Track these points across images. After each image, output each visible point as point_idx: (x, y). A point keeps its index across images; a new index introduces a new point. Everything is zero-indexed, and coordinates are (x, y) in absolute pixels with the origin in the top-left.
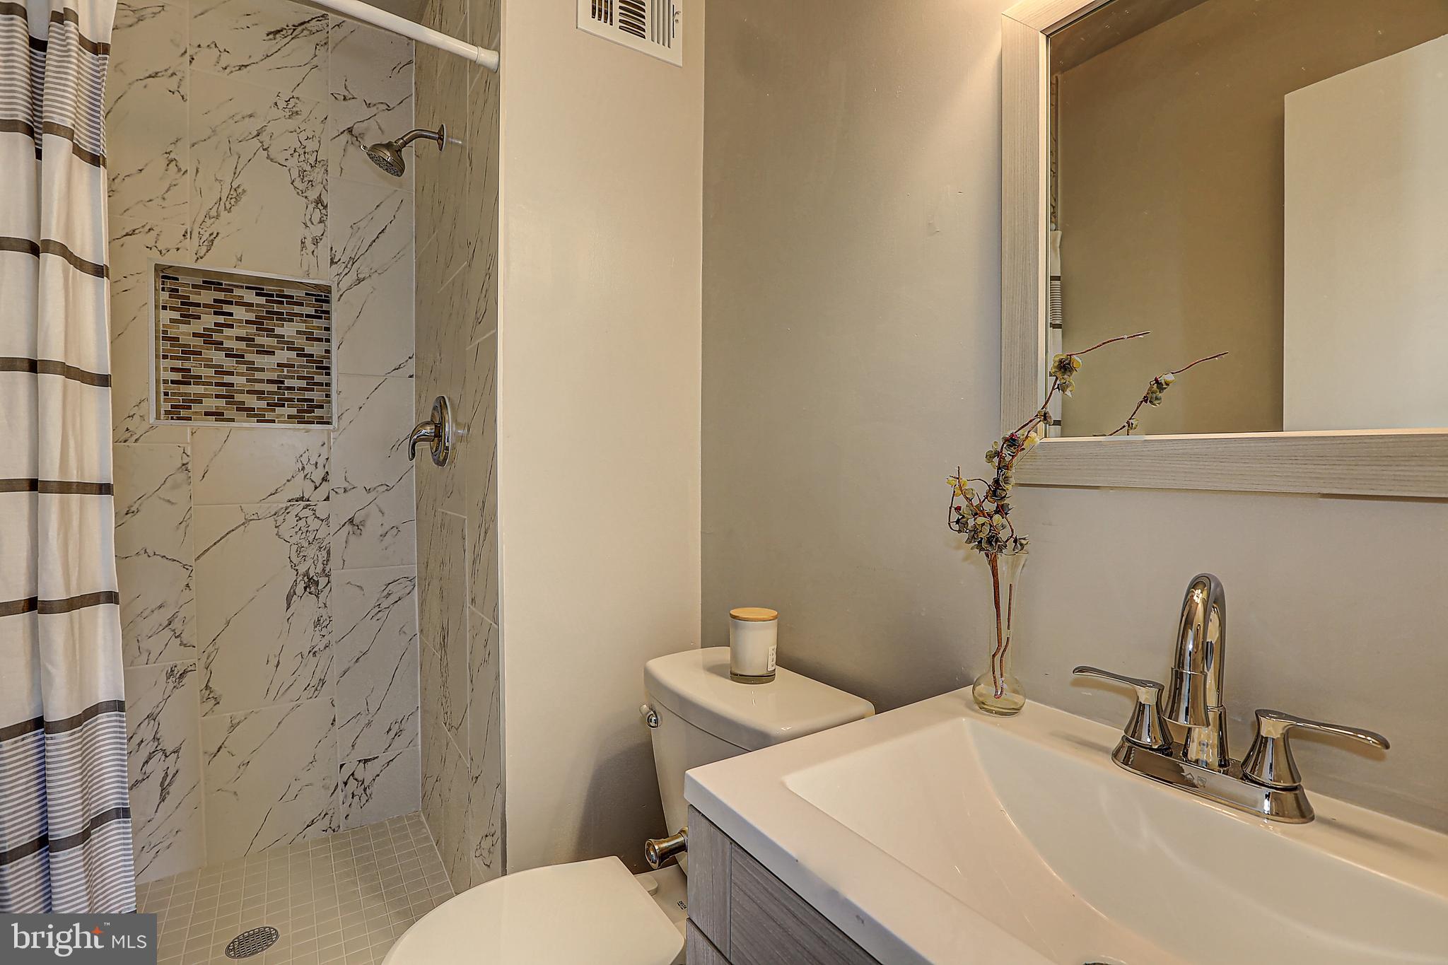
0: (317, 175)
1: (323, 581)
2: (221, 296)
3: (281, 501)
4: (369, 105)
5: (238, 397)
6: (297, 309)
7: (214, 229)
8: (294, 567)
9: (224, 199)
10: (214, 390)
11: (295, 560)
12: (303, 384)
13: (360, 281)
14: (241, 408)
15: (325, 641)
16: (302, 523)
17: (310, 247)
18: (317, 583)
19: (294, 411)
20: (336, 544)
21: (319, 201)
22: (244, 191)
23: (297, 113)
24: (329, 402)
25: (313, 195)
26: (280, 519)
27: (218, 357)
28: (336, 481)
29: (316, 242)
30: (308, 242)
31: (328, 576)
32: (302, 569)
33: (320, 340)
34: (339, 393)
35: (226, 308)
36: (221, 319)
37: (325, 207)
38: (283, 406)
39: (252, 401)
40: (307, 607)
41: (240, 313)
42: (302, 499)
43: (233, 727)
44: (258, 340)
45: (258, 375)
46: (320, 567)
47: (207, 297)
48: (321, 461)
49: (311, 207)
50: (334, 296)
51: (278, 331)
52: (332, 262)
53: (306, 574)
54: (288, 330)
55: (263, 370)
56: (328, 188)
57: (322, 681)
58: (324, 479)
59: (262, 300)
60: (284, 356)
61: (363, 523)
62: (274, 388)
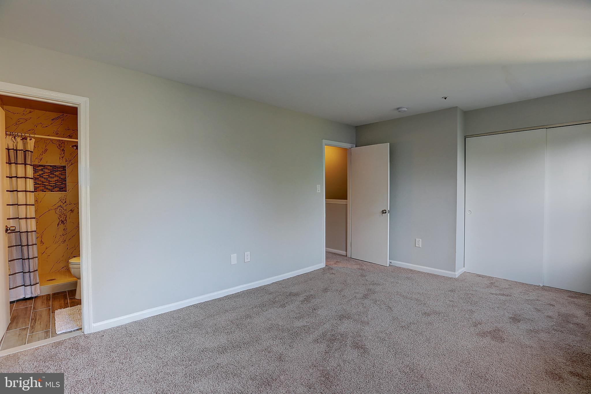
0: (63, 145)
1: (65, 222)
2: (43, 168)
3: (56, 206)
4: (73, 130)
5: (46, 187)
6: (59, 169)
7: (42, 157)
8: (59, 219)
9: (44, 151)
10: (42, 186)
11: (59, 218)
12: (61, 184)
13: (72, 164)
14: (47, 189)
15: (66, 233)
16: (61, 210)
17: (61, 159)
18: (64, 222)
19: (59, 189)
20: (68, 214)
21: (63, 150)
22: (48, 149)
23: (58, 134)
24: (66, 187)
25: (62, 149)
26: (56, 210)
27: (43, 179)
28: (68, 202)
29: (62, 158)
30: (61, 158)
31: (66, 221)
32: (61, 219)
33: (64, 175)
34: (68, 186)
35: (44, 170)
36: (43, 172)
37: (64, 151)
38: (56, 188)
39: (49, 187)
40: (62, 226)
41: (46, 171)
42: (60, 206)
43: (47, 248)
44: (51, 176)
45: (51, 182)
46: (64, 219)
47: (40, 168)
48: (64, 199)
49: (61, 151)
50: (67, 167)
51: (55, 174)
52: (66, 161)
53: (62, 220)
54: (57, 173)
55: (52, 181)
56: (65, 147)
57: (65, 241)
58: (65, 202)
59: (51, 168)
60: (56, 178)
61: (74, 210)
62: (54, 185)
